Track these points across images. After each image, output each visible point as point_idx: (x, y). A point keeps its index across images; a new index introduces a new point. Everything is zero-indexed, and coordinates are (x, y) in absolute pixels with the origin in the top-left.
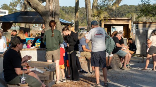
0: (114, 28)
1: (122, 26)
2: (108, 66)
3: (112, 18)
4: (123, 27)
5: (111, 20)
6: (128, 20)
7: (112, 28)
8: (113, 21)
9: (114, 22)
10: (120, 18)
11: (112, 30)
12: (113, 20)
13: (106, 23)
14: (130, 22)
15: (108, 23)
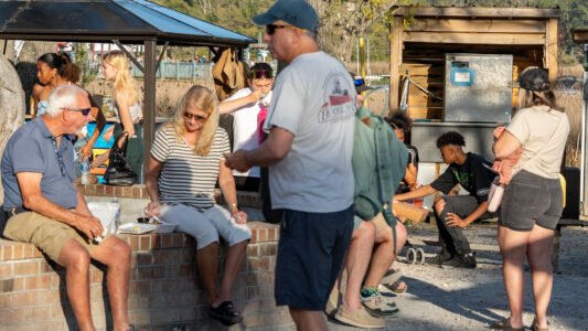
0: (462, 66)
1: (504, 57)
2: (215, 305)
3: (452, 12)
4: (511, 58)
5: (444, 23)
6: (542, 21)
7: (448, 63)
8: (455, 25)
9: (462, 33)
10: (493, 12)
11: (453, 79)
12: (452, 21)
13: (413, 40)
14: (552, 30)
15: (426, 38)
